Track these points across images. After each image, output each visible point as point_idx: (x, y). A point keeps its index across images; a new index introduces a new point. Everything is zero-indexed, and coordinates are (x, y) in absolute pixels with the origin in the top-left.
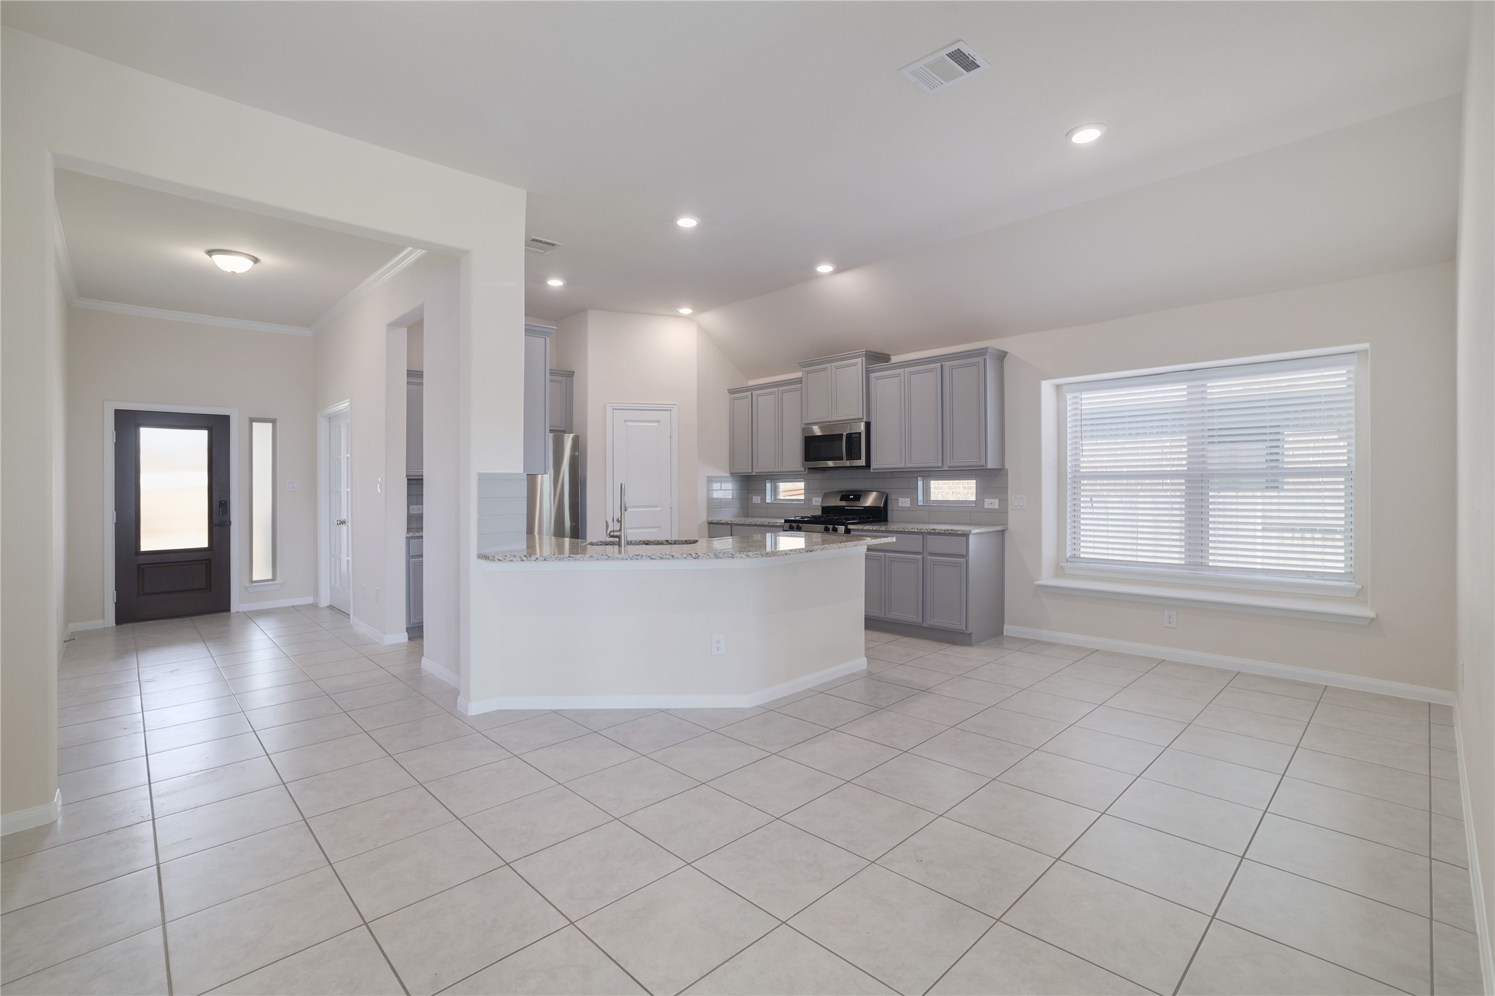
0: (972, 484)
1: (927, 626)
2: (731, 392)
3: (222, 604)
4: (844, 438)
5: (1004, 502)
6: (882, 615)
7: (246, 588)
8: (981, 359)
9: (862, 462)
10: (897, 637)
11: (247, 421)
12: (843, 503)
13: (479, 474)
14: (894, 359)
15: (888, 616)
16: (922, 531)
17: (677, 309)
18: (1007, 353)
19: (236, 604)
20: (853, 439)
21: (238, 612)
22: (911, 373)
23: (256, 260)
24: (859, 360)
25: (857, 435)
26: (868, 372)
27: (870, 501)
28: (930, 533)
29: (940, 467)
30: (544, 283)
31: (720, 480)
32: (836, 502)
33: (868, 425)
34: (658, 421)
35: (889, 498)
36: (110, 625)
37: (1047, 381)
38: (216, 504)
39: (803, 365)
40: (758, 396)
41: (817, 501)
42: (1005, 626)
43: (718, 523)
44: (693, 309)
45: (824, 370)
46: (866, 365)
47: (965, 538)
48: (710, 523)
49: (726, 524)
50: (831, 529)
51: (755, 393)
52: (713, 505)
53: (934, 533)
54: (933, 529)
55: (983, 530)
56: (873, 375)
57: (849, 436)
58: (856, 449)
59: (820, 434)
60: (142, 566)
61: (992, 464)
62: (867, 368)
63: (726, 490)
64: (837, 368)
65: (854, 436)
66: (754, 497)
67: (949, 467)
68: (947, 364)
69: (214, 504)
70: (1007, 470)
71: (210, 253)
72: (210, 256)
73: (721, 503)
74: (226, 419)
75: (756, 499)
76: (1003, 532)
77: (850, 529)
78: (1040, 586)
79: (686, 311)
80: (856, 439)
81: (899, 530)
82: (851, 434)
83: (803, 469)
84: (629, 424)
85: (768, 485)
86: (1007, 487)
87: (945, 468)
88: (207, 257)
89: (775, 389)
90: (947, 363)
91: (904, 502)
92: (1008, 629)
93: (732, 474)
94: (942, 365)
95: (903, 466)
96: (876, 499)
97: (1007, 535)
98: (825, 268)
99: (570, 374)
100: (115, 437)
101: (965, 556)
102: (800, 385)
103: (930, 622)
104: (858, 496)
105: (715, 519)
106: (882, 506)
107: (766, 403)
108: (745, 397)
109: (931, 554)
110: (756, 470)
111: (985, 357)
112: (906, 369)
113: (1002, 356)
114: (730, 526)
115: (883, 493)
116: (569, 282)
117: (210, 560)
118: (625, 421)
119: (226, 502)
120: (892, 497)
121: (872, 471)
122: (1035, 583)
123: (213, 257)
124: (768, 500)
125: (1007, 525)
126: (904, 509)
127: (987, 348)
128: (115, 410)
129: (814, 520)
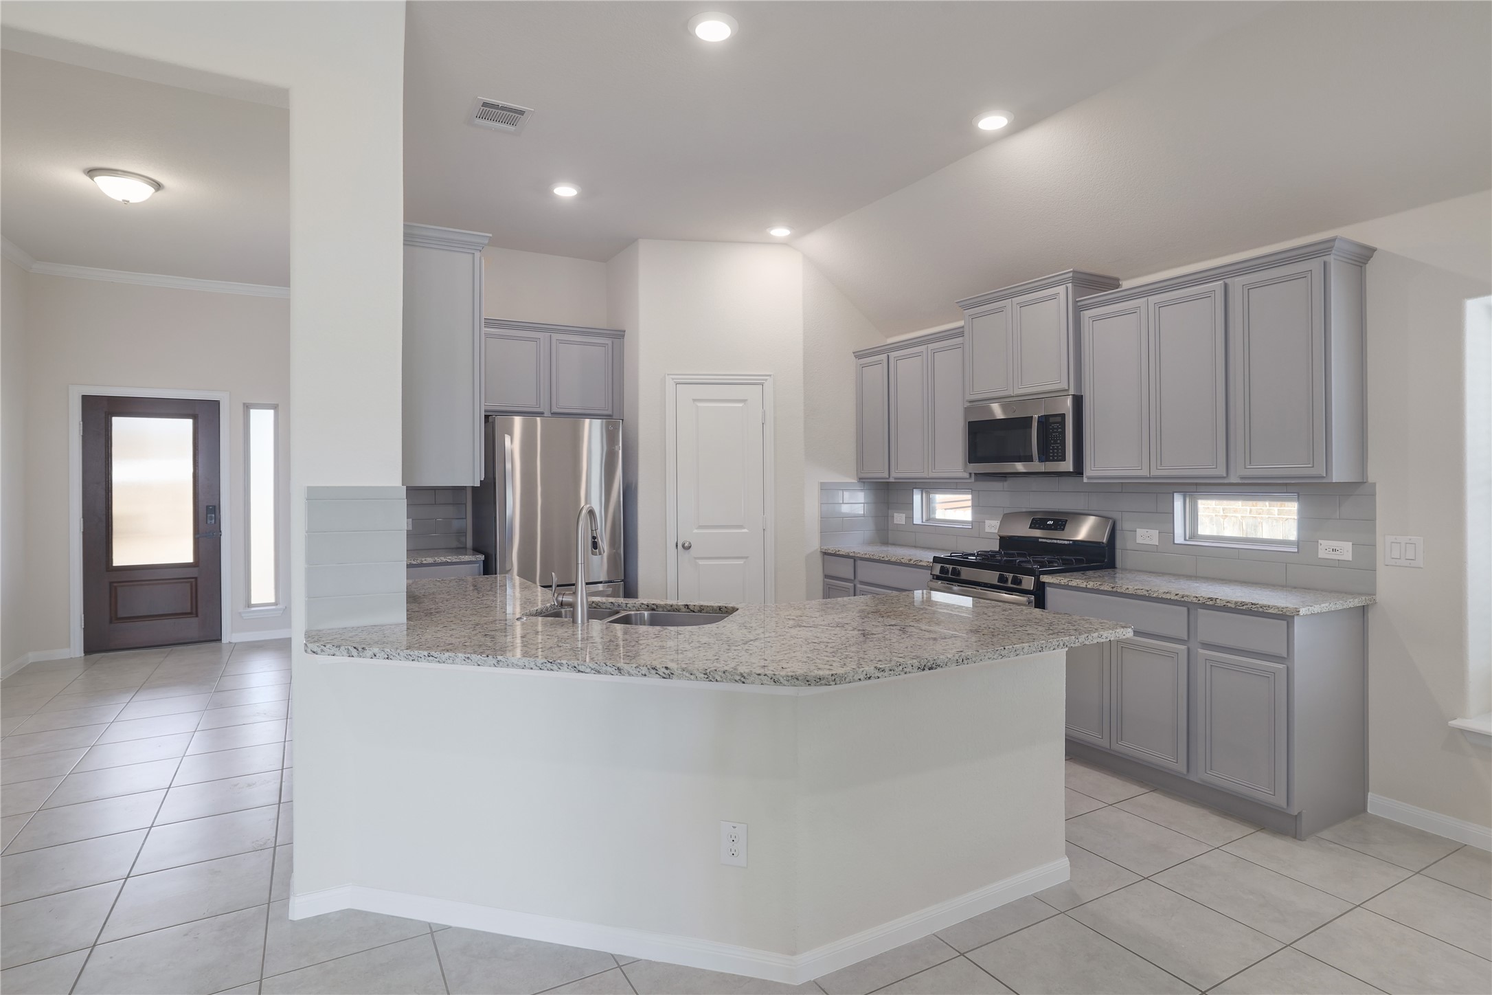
0: (1291, 509)
1: (1196, 781)
2: (859, 355)
3: (212, 635)
4: (1035, 424)
5: (1366, 548)
6: (1104, 743)
7: (240, 613)
8: (1315, 265)
9: (1068, 465)
10: (1134, 789)
11: (241, 408)
12: (1037, 533)
13: (311, 490)
14: (1126, 284)
15: (1115, 746)
16: (1186, 599)
17: (768, 230)
18: (1373, 250)
19: (229, 635)
20: (1051, 427)
21: (230, 643)
22: (1161, 305)
23: (158, 186)
24: (1061, 290)
25: (1059, 419)
26: (1078, 309)
27: (1084, 531)
28: (1204, 606)
29: (1224, 478)
30: (547, 192)
31: (843, 487)
32: (1023, 530)
33: (1078, 401)
34: (744, 401)
35: (1118, 527)
36: (78, 655)
37: (1475, 300)
38: (202, 511)
39: (967, 305)
40: (898, 359)
41: (993, 526)
42: (1369, 794)
43: (835, 555)
44: (790, 227)
45: (1000, 310)
46: (1075, 296)
47: (1285, 623)
48: (825, 553)
49: (847, 556)
50: (1010, 581)
51: (892, 355)
52: (831, 523)
53: (1212, 606)
54: (1211, 599)
55: (1324, 607)
56: (1086, 314)
57: (1045, 421)
58: (1055, 442)
59: (1001, 417)
60: (115, 584)
61: (1339, 475)
62: (1075, 302)
63: (855, 503)
64: (1022, 305)
65: (1052, 420)
66: (895, 514)
67: (1242, 478)
68: (1237, 283)
69: (200, 510)
70: (1374, 484)
71: (92, 172)
72: (92, 178)
73: (848, 523)
74: (215, 405)
75: (899, 518)
76: (1364, 610)
77: (1044, 583)
78: (1463, 732)
79: (780, 232)
80: (1055, 426)
81: (1139, 592)
82: (1047, 417)
83: (967, 475)
84: (700, 404)
85: (917, 497)
86: (1374, 520)
87: (1233, 479)
88: (85, 179)
89: (923, 348)
90: (1237, 279)
91: (1146, 536)
92: (1376, 803)
93: (862, 480)
94: (1226, 285)
95: (1145, 473)
96: (1093, 529)
97: (1371, 615)
98: (992, 122)
99: (618, 335)
100: (81, 428)
101: (1285, 658)
102: (961, 338)
103: (1201, 774)
104: (1060, 521)
105: (831, 548)
106: (1105, 541)
107: (909, 369)
108: (879, 363)
109: (1207, 646)
110: (895, 475)
111: (1326, 258)
112: (1150, 298)
113: (1363, 256)
114: (852, 560)
115: (1107, 518)
116: (589, 190)
117: (196, 578)
118: (694, 400)
119: (214, 507)
120: (1125, 525)
121: (1085, 480)
122: (1453, 723)
123: (96, 179)
124: (917, 519)
125: (1375, 595)
126: (1148, 549)
127: (1333, 240)
128: (83, 396)
129: (986, 561)
